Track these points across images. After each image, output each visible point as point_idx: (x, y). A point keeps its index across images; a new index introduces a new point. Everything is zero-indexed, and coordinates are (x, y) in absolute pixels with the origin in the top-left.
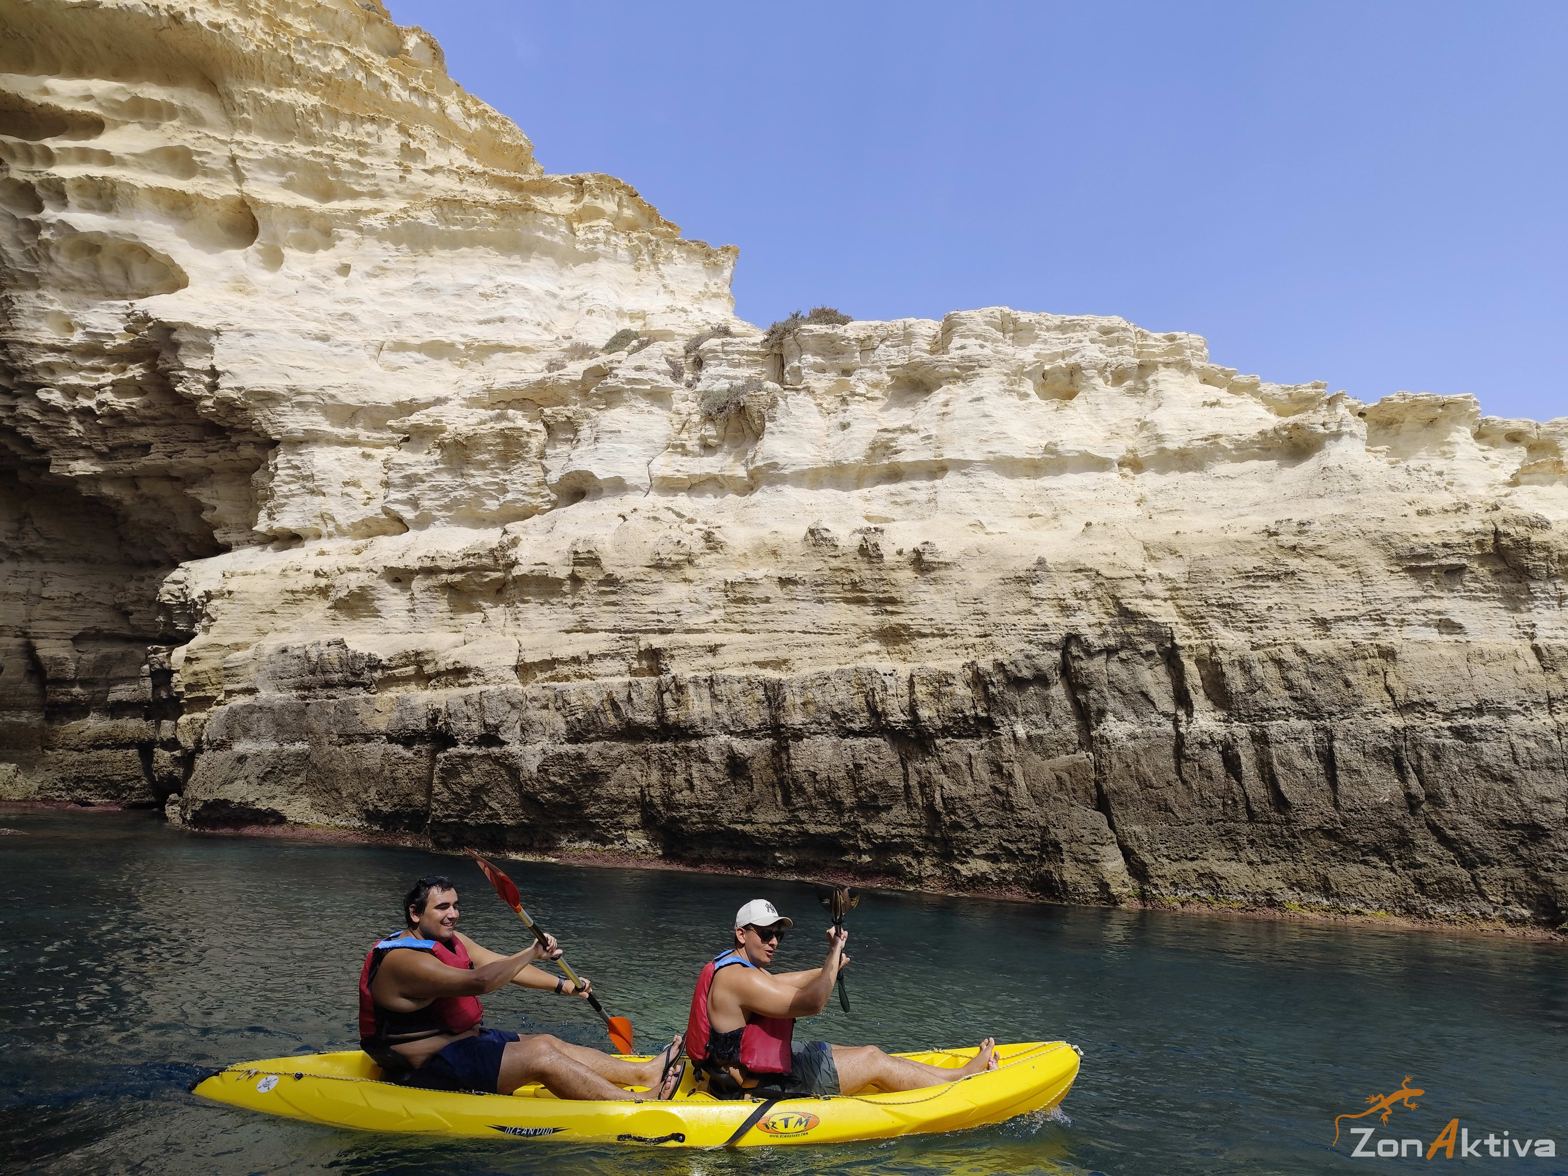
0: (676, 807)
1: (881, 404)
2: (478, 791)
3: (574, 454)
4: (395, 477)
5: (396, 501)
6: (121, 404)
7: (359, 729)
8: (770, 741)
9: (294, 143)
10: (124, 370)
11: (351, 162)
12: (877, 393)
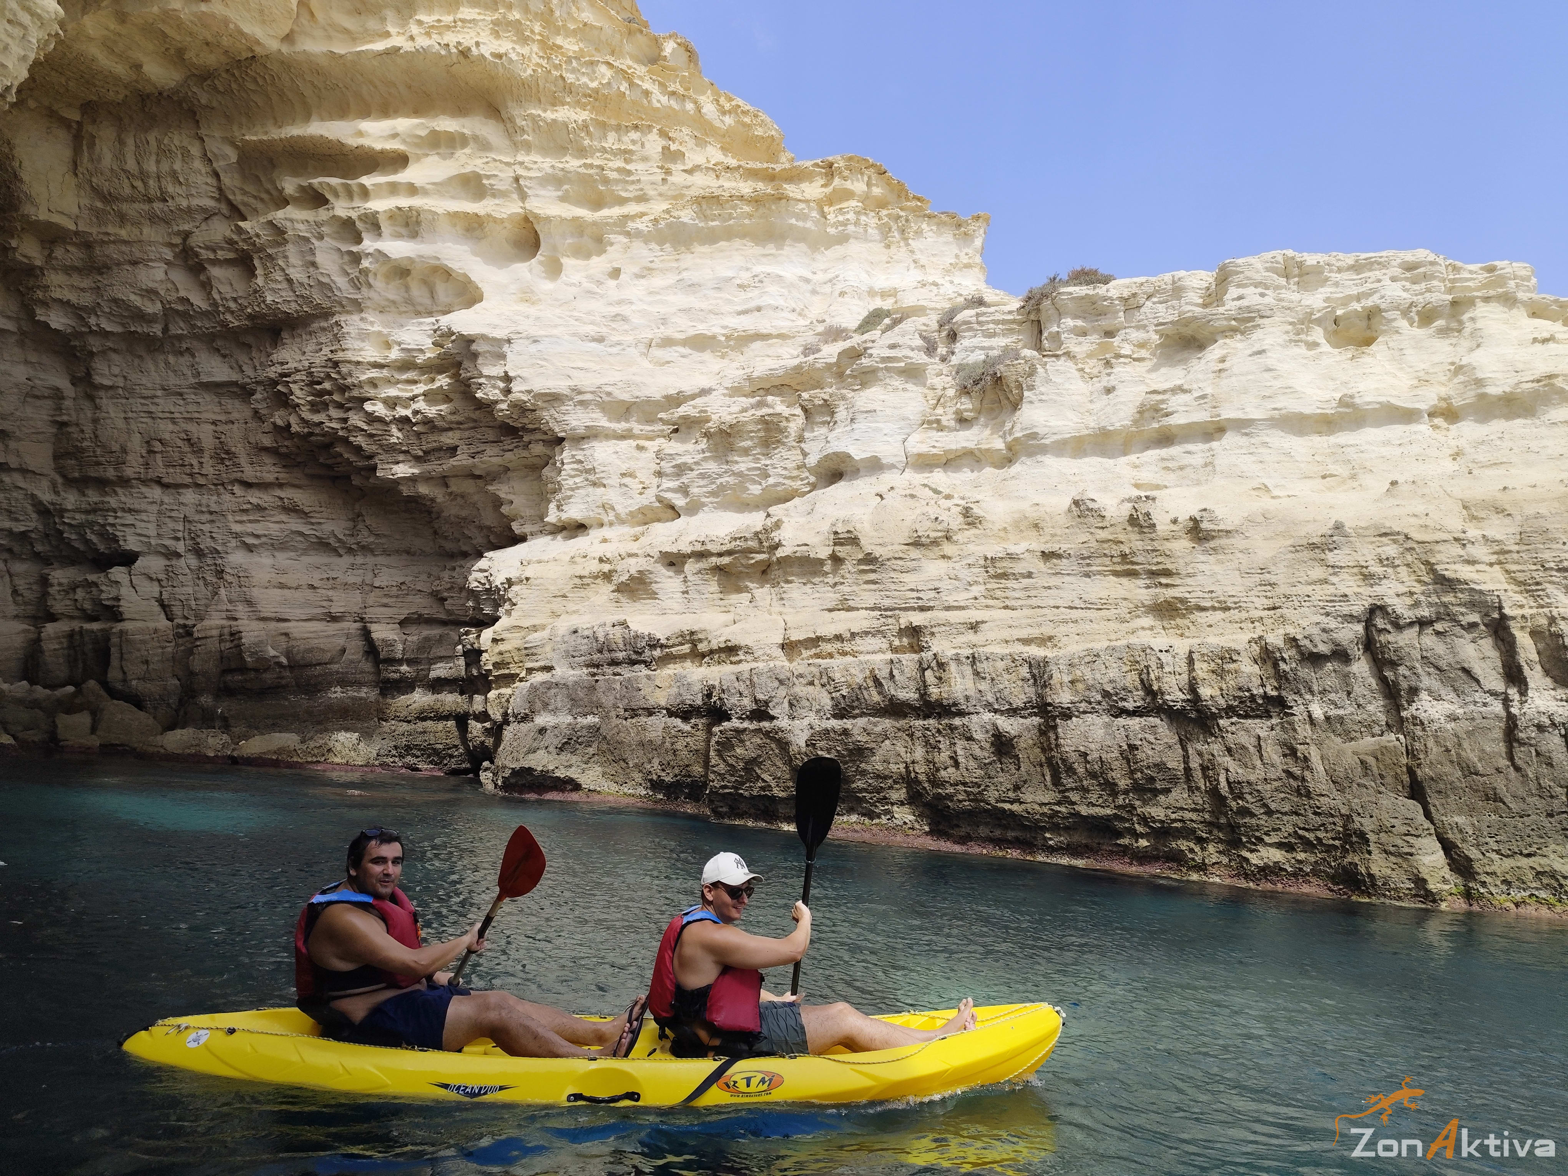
0: (942, 784)
1: (1148, 364)
2: (751, 764)
3: (831, 436)
4: (667, 466)
5: (669, 490)
6: (431, 411)
7: (642, 703)
8: (1036, 720)
9: (568, 158)
10: (433, 380)
11: (619, 170)
12: (1144, 353)
